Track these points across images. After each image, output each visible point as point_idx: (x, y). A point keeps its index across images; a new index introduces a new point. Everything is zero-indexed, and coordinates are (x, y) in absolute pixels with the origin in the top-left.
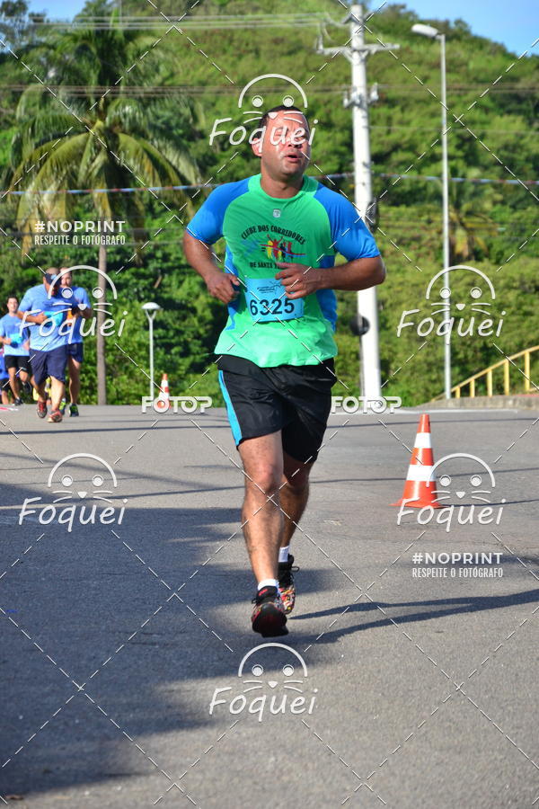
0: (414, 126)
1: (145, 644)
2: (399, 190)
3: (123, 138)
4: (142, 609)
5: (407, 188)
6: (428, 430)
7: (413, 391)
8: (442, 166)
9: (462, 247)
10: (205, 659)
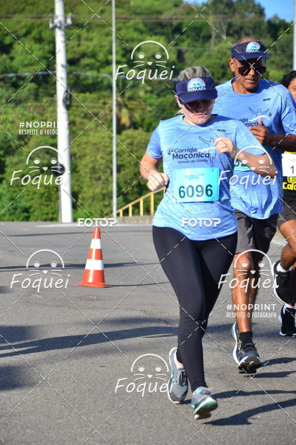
0: (95, 42)
2: (85, 82)
5: (90, 81)
6: (99, 237)
7: (93, 212)
8: (112, 68)
9: (125, 120)
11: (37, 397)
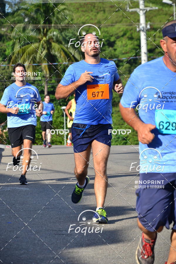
1: (60, 234)
3: (53, 44)
4: (59, 222)
10: (82, 240)
11: (133, 248)
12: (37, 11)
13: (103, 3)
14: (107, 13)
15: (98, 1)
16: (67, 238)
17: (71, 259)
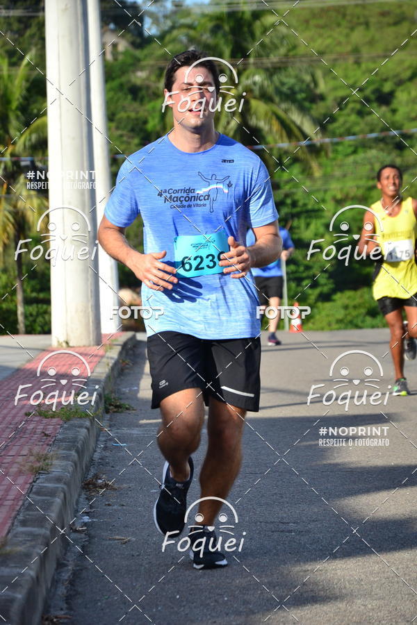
1: (282, 532)
3: (254, 103)
4: (280, 503)
12: (216, 30)
13: (363, 7)
14: (372, 30)
15: (353, 3)
16: (299, 540)
17: (311, 587)
